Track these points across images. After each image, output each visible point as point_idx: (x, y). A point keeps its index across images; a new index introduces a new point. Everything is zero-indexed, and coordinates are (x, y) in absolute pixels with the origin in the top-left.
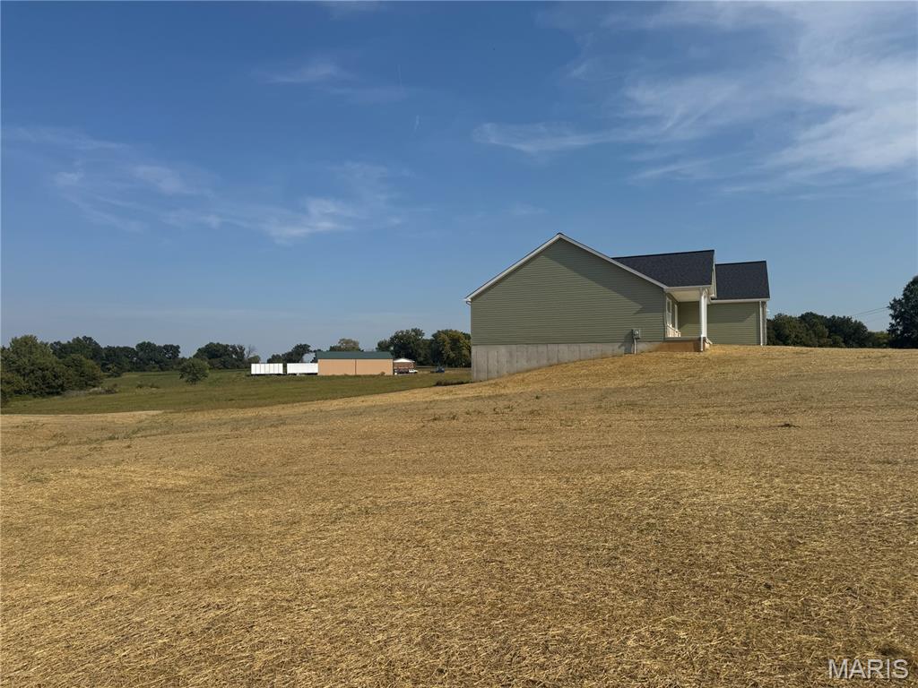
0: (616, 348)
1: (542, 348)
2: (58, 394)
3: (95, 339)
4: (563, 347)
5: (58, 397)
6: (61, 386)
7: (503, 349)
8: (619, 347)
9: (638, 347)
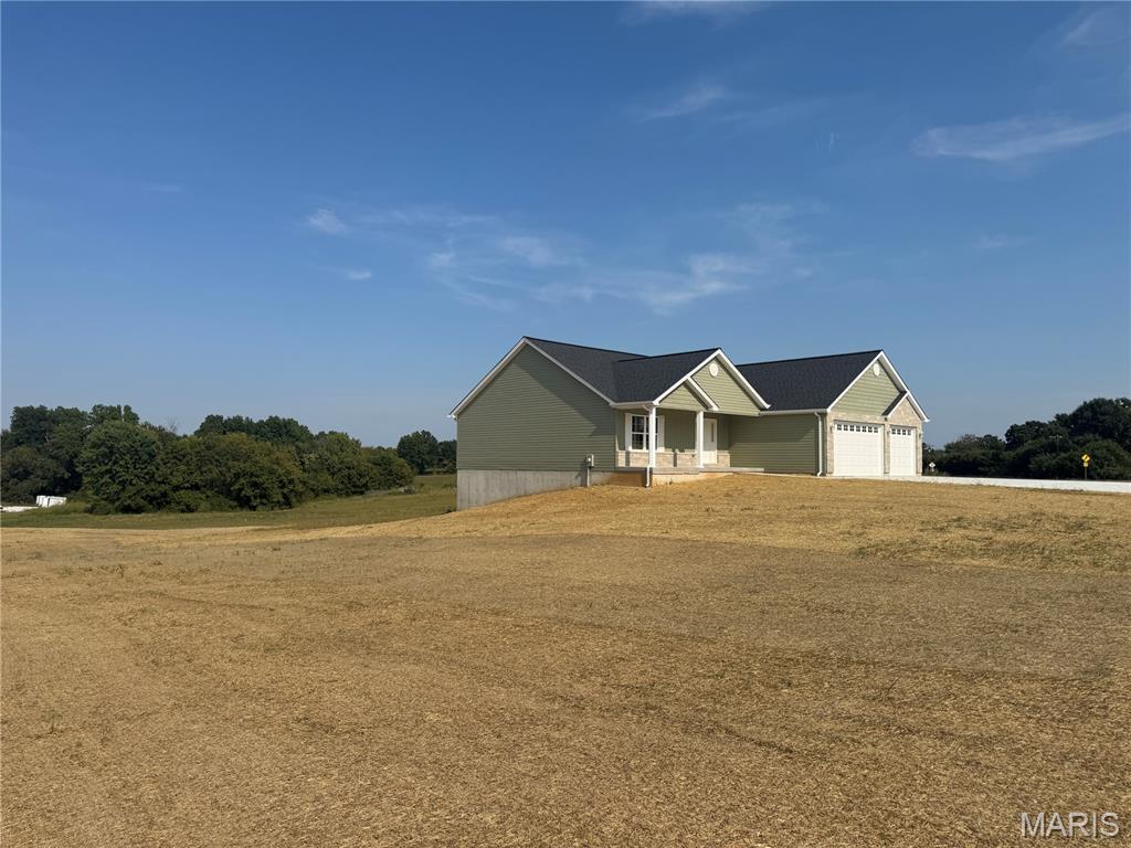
0: (571, 478)
1: (512, 475)
2: (362, 493)
3: (433, 434)
4: (529, 475)
5: (360, 497)
6: (365, 485)
7: (481, 475)
8: (576, 477)
9: (593, 477)
